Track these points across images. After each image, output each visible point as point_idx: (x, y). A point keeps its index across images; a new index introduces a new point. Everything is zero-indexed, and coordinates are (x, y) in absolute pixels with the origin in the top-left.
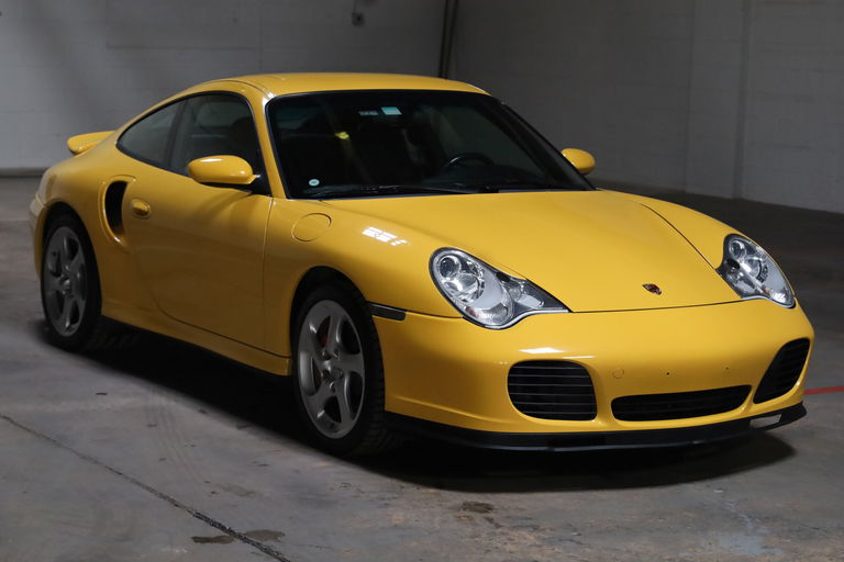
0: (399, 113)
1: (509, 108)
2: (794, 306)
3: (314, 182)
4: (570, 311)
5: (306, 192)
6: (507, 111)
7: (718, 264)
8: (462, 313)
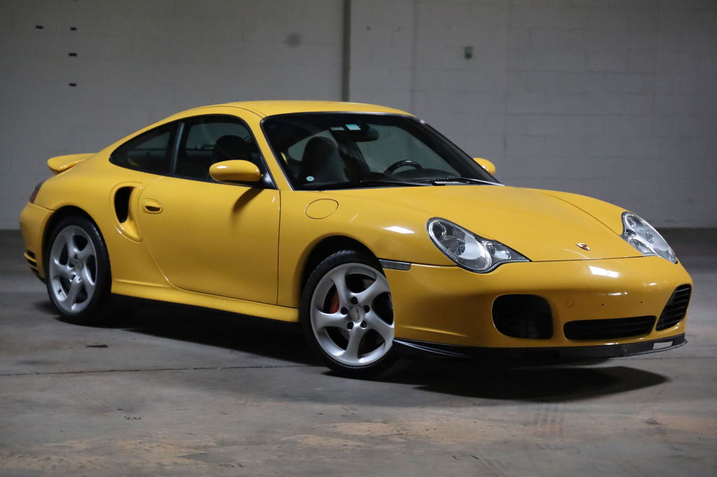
0: (359, 129)
1: (429, 126)
2: (677, 263)
3: (310, 179)
4: (530, 261)
5: (305, 185)
6: (428, 128)
7: (621, 233)
8: (456, 262)
